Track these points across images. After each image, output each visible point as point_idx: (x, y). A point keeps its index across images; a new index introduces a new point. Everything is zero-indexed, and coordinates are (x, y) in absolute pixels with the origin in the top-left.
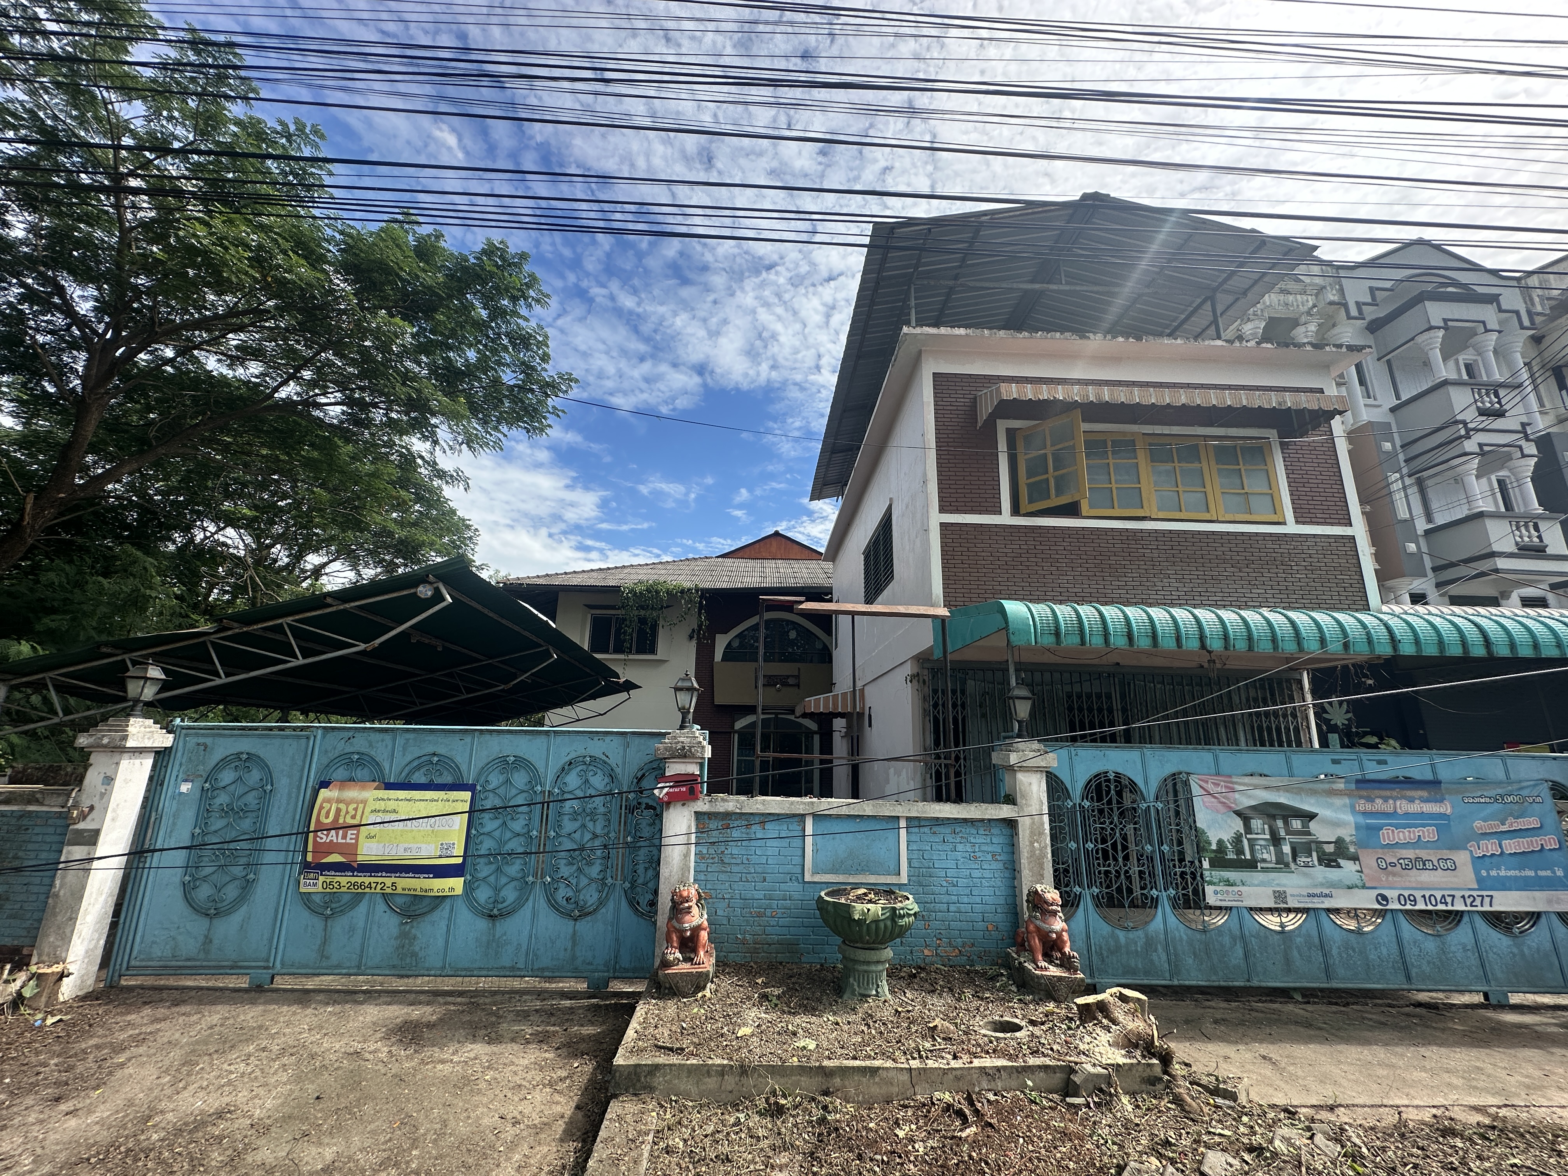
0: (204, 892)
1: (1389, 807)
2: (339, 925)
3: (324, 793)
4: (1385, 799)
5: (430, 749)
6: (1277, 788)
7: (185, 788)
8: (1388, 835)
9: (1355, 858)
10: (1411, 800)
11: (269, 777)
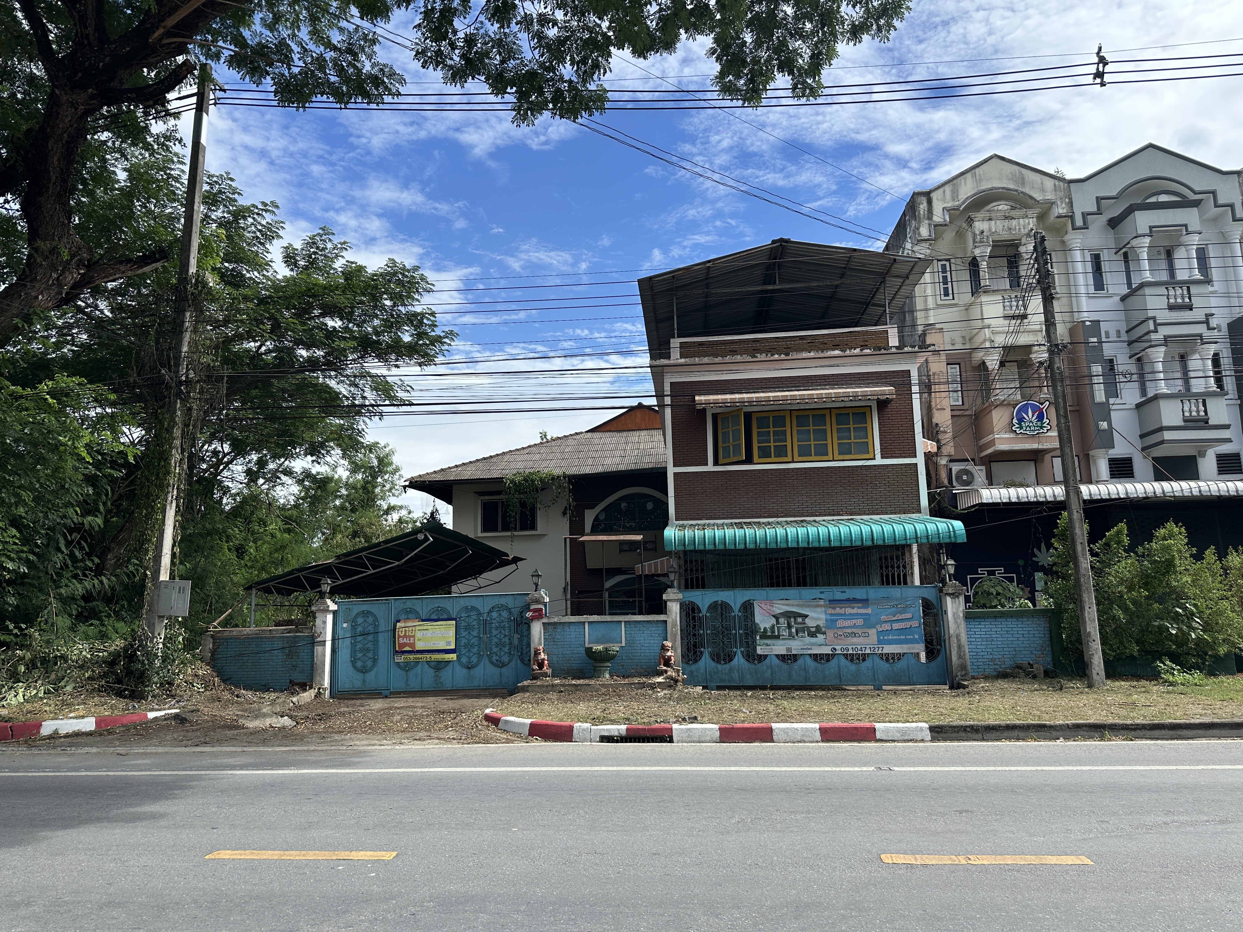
0: (359, 664)
1: (842, 611)
2: (412, 674)
3: (398, 625)
4: (841, 608)
5: (437, 605)
6: (793, 605)
7: (345, 625)
8: (840, 623)
9: (824, 633)
10: (853, 608)
11: (376, 619)
